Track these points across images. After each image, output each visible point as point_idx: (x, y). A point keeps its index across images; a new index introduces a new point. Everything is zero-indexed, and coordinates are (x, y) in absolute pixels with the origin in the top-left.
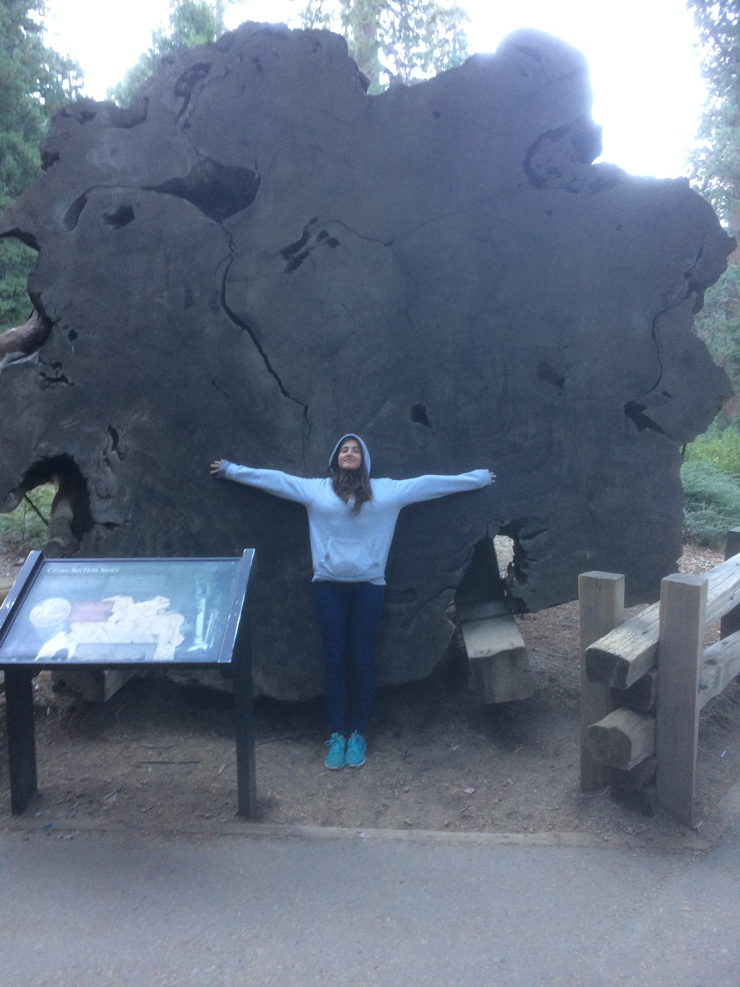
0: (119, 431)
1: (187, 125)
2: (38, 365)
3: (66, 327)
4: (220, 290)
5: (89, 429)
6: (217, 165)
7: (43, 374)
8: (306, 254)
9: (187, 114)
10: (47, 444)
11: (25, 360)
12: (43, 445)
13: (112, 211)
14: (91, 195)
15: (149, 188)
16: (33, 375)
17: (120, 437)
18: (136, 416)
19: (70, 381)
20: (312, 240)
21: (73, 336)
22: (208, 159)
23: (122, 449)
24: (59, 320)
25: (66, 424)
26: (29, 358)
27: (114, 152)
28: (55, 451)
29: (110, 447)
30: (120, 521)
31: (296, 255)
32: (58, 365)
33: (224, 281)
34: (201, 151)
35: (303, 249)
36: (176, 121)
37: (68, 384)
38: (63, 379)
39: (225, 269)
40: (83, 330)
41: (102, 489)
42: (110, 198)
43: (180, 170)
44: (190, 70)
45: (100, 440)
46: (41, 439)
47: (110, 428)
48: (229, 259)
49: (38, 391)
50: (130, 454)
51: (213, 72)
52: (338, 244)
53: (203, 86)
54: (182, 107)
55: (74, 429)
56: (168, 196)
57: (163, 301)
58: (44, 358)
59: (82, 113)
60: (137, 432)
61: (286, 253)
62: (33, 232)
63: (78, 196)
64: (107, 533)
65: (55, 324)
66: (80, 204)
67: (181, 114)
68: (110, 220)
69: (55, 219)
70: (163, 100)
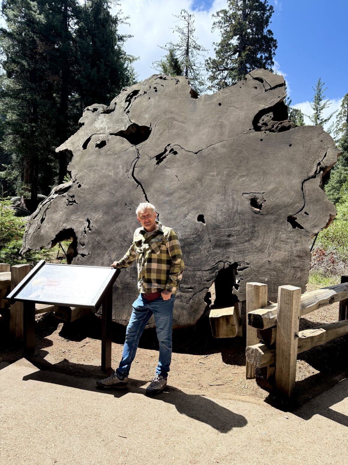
0: (91, 221)
1: (128, 112)
2: (67, 196)
3: (77, 183)
5: (80, 220)
6: (137, 126)
7: (68, 200)
10: (66, 224)
12: (64, 225)
13: (99, 142)
14: (93, 137)
15: (112, 134)
16: (65, 200)
17: (91, 223)
18: (97, 215)
19: (77, 202)
20: (168, 152)
21: (80, 186)
22: (134, 124)
23: (91, 228)
24: (76, 180)
25: (73, 217)
27: (102, 122)
28: (68, 227)
29: (87, 227)
30: (87, 254)
31: (161, 158)
32: (73, 196)
33: (134, 167)
34: (132, 121)
35: (164, 155)
36: (125, 110)
38: (74, 201)
39: (135, 163)
40: (84, 184)
41: (82, 241)
42: (99, 138)
43: (124, 128)
44: (132, 93)
45: (84, 224)
46: (64, 223)
47: (88, 219)
48: (137, 159)
49: (66, 206)
50: (93, 230)
51: (140, 93)
52: (177, 153)
53: (136, 98)
54: (127, 105)
55: (76, 219)
56: (119, 137)
57: (112, 174)
58: (69, 194)
59: (93, 109)
60: (97, 221)
61: (157, 157)
62: (72, 150)
63: (88, 138)
64: (82, 258)
65: (74, 182)
66: (88, 140)
67: (127, 108)
68: (97, 146)
69: (79, 145)
70: (121, 104)
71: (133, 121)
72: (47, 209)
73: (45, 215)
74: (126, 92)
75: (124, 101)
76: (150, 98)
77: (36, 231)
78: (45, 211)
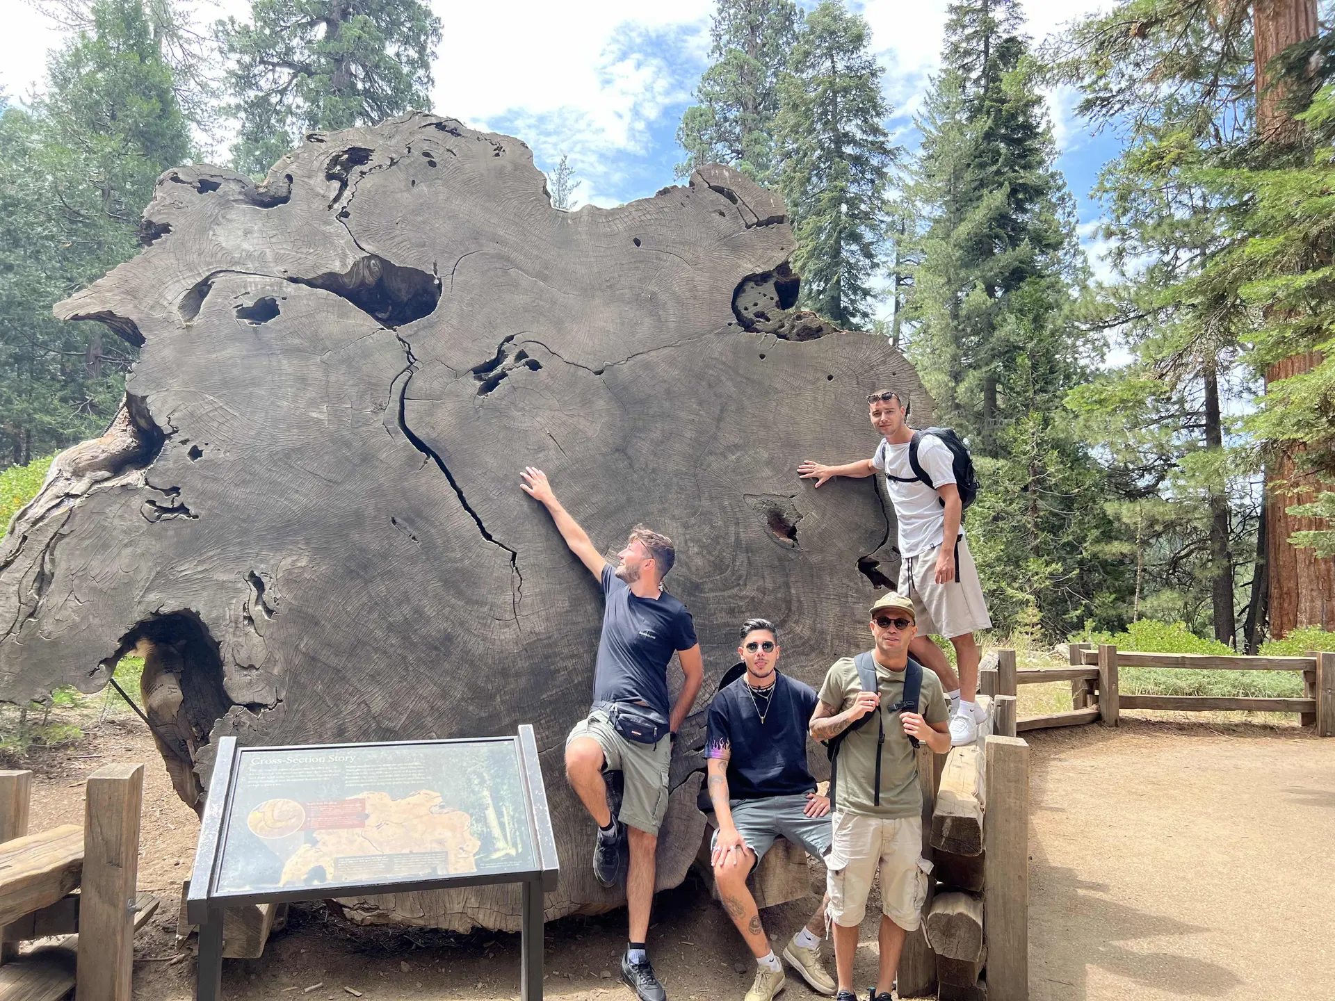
0: (264, 580)
1: (345, 214)
2: (142, 488)
3: (184, 442)
4: (397, 409)
5: (221, 576)
6: (385, 263)
7: (152, 502)
8: (503, 375)
9: (343, 201)
10: (160, 595)
12: (153, 597)
13: (248, 303)
14: (218, 282)
15: (297, 281)
16: (137, 502)
17: (267, 587)
18: (289, 560)
19: (192, 512)
20: (509, 361)
21: (195, 453)
22: (373, 256)
23: (271, 605)
24: (175, 432)
25: (188, 568)
26: (129, 479)
27: (246, 233)
28: (171, 605)
29: (253, 601)
30: (270, 700)
31: (492, 374)
32: (176, 490)
33: (402, 397)
34: (363, 246)
35: (499, 369)
36: (330, 207)
37: (189, 515)
38: (182, 509)
39: (402, 385)
40: (212, 446)
41: (242, 656)
42: (245, 287)
43: (338, 263)
44: (345, 152)
45: (238, 591)
46: (148, 590)
47: (252, 575)
48: (407, 374)
49: (145, 525)
50: (282, 609)
51: (375, 159)
52: (540, 367)
53: (363, 173)
54: (337, 192)
55: (199, 576)
56: (325, 292)
57: (322, 417)
58: (155, 481)
59: (200, 181)
60: (291, 581)
61: (479, 371)
62: (133, 317)
63: (199, 280)
64: (251, 719)
65: (169, 436)
66: (201, 290)
67: (336, 200)
68: (244, 313)
69: (165, 303)
70: (312, 182)
71: (370, 248)
72: (58, 537)
73: (52, 561)
74: (323, 145)
75: (321, 176)
76: (413, 182)
77: (18, 625)
78: (48, 545)
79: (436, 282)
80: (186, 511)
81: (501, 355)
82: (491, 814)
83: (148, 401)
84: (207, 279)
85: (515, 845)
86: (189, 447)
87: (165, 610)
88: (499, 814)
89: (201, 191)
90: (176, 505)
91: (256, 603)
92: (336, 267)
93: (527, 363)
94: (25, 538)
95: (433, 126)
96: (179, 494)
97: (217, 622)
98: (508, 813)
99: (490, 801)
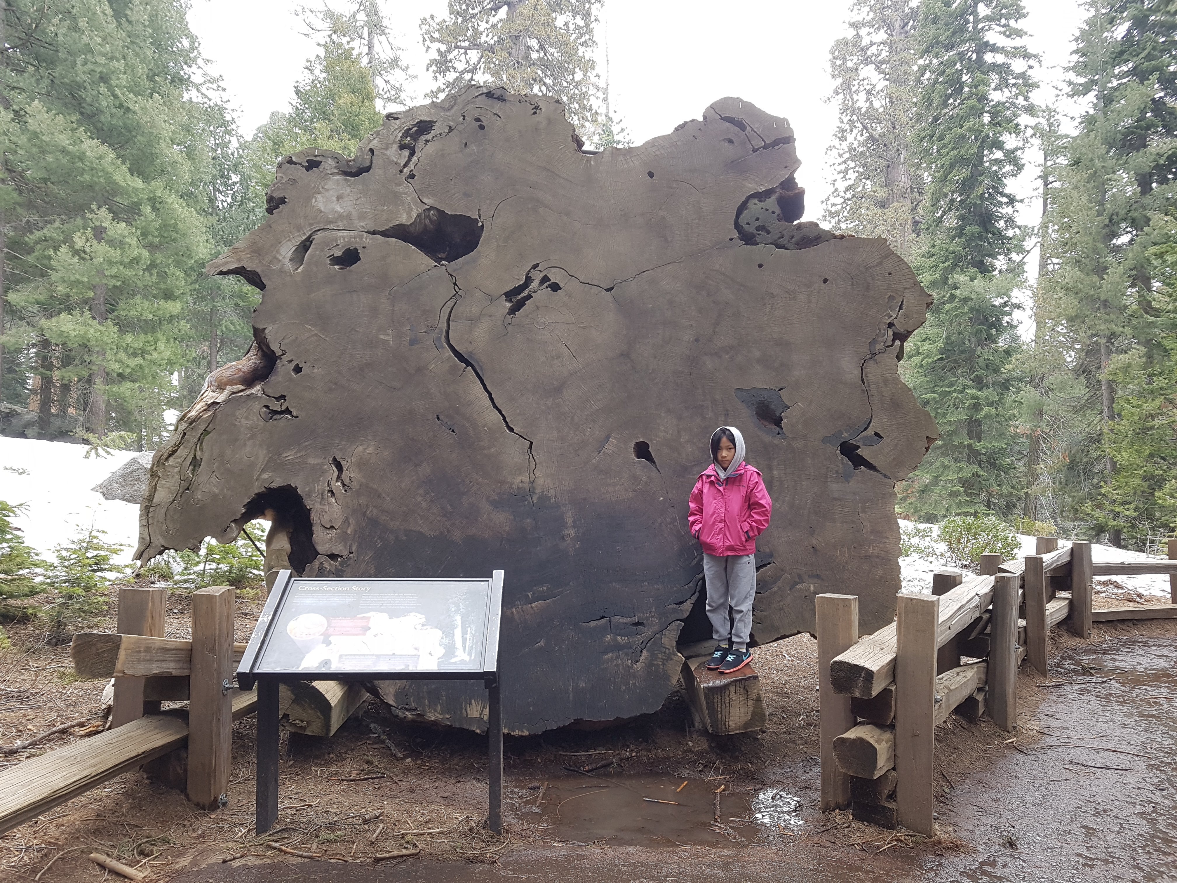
0: (343, 463)
1: (412, 176)
2: (261, 397)
3: (290, 361)
4: (444, 329)
5: (312, 461)
6: (441, 213)
7: (267, 407)
8: (529, 297)
9: (411, 166)
10: (270, 474)
11: (248, 392)
12: (265, 476)
13: (338, 253)
14: (317, 237)
15: (374, 233)
16: (257, 406)
17: (345, 469)
18: (361, 448)
19: (294, 414)
20: (535, 284)
21: (298, 369)
22: (432, 208)
23: (347, 482)
24: (284, 354)
25: (290, 455)
26: (253, 391)
27: (339, 198)
28: (278, 482)
29: (335, 479)
30: (345, 553)
31: (519, 297)
32: (283, 397)
33: (449, 320)
34: (425, 200)
35: (525, 293)
36: (401, 171)
37: (292, 416)
38: (287, 411)
39: (449, 310)
40: (308, 364)
41: (326, 520)
42: (336, 241)
43: (405, 216)
44: (415, 126)
45: (324, 472)
46: (263, 471)
47: (335, 459)
48: (453, 300)
49: (262, 423)
50: (355, 485)
51: (437, 129)
52: (560, 289)
53: (427, 141)
54: (406, 159)
55: (298, 460)
56: (394, 240)
57: (388, 338)
58: (269, 391)
59: (308, 161)
60: (362, 464)
61: (509, 295)
62: (258, 270)
63: (304, 238)
64: (330, 564)
65: (279, 357)
66: (305, 246)
67: (405, 165)
68: (336, 260)
69: (281, 258)
70: (388, 152)
71: (429, 201)
72: (206, 432)
73: (201, 450)
74: (398, 122)
75: (395, 146)
76: (466, 144)
77: (179, 495)
78: (199, 439)
79: (480, 224)
80: (290, 413)
81: (529, 280)
82: (458, 632)
83: (267, 331)
84: (310, 236)
85: (470, 654)
86: (292, 366)
87: (274, 485)
88: (464, 633)
89: (308, 169)
90: (283, 408)
91: (337, 481)
92: (404, 219)
93: (549, 286)
94: (185, 434)
95: (484, 96)
96: (285, 400)
97: (309, 494)
98: (471, 633)
99: (460, 624)
